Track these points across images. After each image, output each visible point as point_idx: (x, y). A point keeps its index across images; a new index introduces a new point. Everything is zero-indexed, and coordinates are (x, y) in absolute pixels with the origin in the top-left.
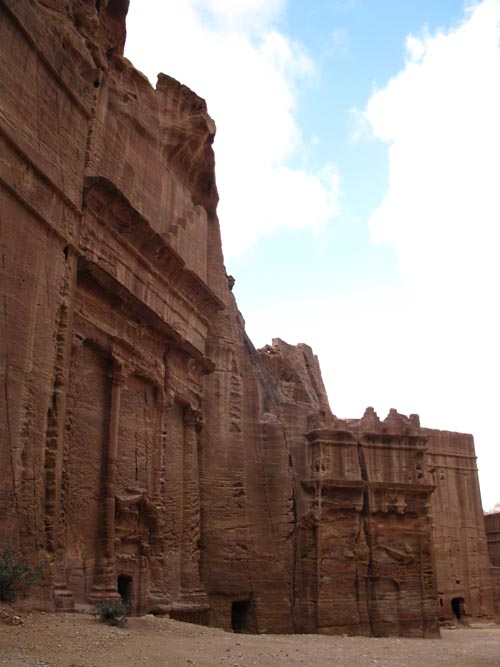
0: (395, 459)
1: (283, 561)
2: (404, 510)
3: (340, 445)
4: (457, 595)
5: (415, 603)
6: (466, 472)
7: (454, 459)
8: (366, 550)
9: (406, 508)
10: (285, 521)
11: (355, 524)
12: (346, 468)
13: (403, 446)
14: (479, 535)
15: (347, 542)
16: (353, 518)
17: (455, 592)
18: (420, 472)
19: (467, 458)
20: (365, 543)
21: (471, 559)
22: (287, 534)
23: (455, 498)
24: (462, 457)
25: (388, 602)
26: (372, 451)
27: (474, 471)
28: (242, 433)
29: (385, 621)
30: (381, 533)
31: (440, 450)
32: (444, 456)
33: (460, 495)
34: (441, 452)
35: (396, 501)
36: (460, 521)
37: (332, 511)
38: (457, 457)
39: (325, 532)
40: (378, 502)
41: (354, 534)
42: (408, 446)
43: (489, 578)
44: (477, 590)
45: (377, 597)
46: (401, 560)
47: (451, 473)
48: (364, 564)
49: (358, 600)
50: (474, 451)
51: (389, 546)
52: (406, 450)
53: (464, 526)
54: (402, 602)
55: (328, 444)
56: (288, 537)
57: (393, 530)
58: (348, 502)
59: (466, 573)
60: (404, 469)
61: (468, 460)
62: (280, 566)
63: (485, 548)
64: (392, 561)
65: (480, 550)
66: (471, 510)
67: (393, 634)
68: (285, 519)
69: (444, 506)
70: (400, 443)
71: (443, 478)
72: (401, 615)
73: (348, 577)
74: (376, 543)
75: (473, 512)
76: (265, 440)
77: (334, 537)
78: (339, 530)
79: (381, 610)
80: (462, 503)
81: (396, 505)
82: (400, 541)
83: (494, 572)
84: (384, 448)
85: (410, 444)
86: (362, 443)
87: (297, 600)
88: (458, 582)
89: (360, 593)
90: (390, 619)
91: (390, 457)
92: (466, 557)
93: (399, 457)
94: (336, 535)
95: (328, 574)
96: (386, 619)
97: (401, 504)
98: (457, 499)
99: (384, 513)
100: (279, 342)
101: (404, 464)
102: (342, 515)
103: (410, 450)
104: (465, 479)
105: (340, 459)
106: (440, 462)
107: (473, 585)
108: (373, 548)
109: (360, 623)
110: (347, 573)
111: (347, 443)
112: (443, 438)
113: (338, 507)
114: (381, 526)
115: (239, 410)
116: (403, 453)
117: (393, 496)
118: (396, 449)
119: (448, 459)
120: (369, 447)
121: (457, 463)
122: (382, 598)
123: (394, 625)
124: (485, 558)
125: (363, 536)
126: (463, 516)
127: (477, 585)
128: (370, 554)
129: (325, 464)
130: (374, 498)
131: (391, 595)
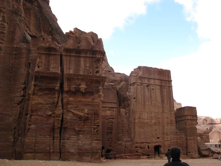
0: (82, 63)
1: (13, 117)
2: (85, 90)
3: (49, 55)
4: (157, 144)
5: (88, 142)
6: (165, 87)
7: (160, 81)
8: (61, 111)
9: (86, 89)
10: (18, 95)
11: (55, 97)
12: (52, 66)
13: (88, 55)
14: (171, 116)
15: (50, 107)
16: (54, 94)
17: (156, 142)
18: (97, 70)
19: (166, 81)
20: (61, 108)
21: (166, 127)
22: (18, 102)
23: (159, 99)
24: (164, 80)
25: (72, 141)
26: (68, 58)
27: (170, 87)
28: (3, 51)
29: (69, 152)
30: (71, 103)
31: (152, 76)
32: (155, 79)
33: (162, 98)
34: (153, 77)
35: (80, 85)
36: (161, 110)
37: (41, 90)
38: (161, 80)
39: (35, 100)
40: (69, 86)
41: (54, 103)
42: (91, 56)
43: (175, 136)
44: (168, 142)
45: (66, 138)
46: (80, 117)
47: (158, 87)
48: (58, 120)
49: (53, 139)
50: (170, 77)
51: (75, 110)
52: (90, 57)
53: (163, 112)
54: (79, 142)
55: (42, 54)
56: (18, 104)
57: (79, 101)
58: (51, 85)
59: (163, 134)
60: (88, 68)
61: (167, 82)
62: (11, 119)
63: (174, 122)
64: (75, 118)
65: (171, 123)
66: (167, 104)
67: (73, 160)
68: (18, 94)
69: (153, 102)
70: (86, 54)
71: (153, 89)
72: (79, 149)
73: (47, 126)
74: (67, 108)
75: (169, 105)
76: (16, 55)
77: (41, 104)
78: (45, 100)
79: (67, 146)
80: (163, 101)
81: (80, 87)
82: (82, 108)
83: (178, 134)
84: (76, 56)
85: (93, 54)
86: (63, 54)
87: (20, 138)
88: (158, 138)
89: (56, 135)
90: (73, 151)
91: (79, 61)
92: (163, 126)
93: (85, 61)
94: (43, 102)
95: (35, 124)
96: (70, 151)
97: (83, 86)
98: (160, 99)
99: (73, 91)
100: (76, 29)
101: (88, 65)
102: (47, 92)
103: (92, 57)
104: (165, 90)
105: (49, 61)
106: (152, 82)
107: (167, 140)
108: (65, 111)
109: (53, 152)
110: (47, 124)
111: (53, 53)
112: (154, 71)
113: (45, 87)
114: (71, 99)
115: (4, 40)
116: (88, 60)
117: (78, 82)
118: (84, 57)
119: (156, 81)
120: (67, 56)
121: (161, 83)
122: (68, 139)
123: (75, 154)
124: (174, 127)
125: (60, 104)
126: (163, 108)
127: (169, 140)
128: (63, 114)
129: (40, 65)
130: (66, 83)
131: (74, 138)
